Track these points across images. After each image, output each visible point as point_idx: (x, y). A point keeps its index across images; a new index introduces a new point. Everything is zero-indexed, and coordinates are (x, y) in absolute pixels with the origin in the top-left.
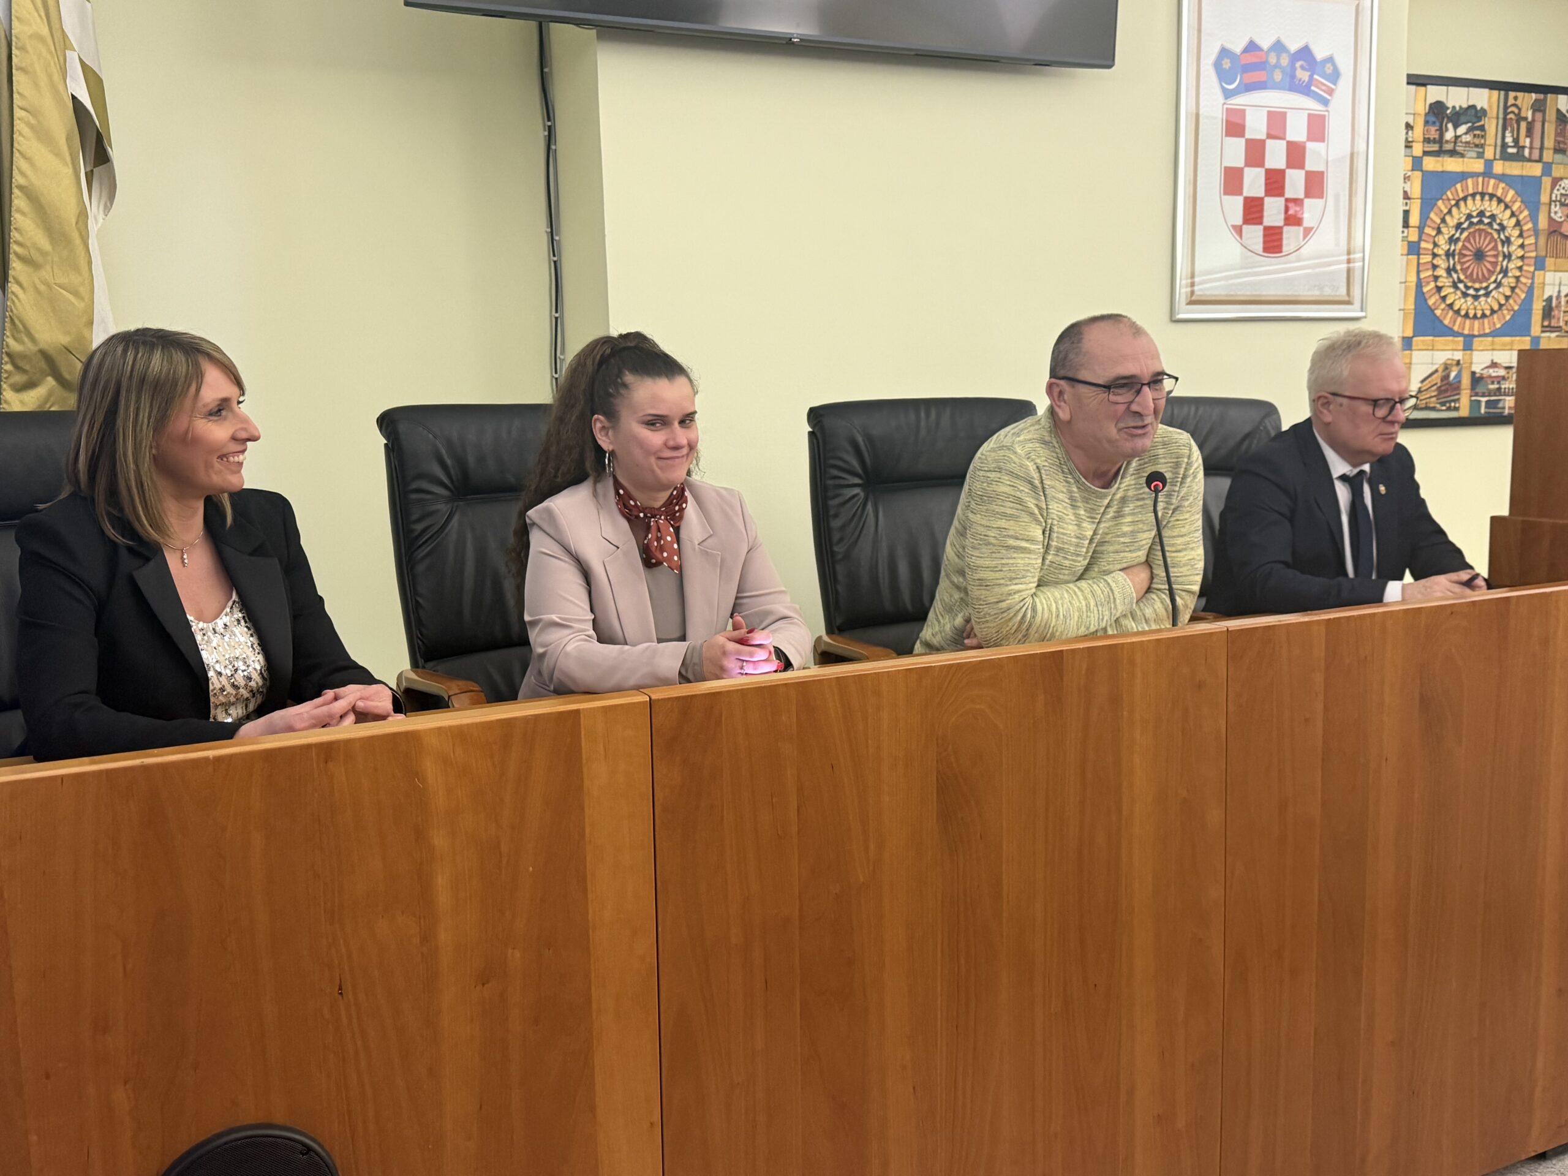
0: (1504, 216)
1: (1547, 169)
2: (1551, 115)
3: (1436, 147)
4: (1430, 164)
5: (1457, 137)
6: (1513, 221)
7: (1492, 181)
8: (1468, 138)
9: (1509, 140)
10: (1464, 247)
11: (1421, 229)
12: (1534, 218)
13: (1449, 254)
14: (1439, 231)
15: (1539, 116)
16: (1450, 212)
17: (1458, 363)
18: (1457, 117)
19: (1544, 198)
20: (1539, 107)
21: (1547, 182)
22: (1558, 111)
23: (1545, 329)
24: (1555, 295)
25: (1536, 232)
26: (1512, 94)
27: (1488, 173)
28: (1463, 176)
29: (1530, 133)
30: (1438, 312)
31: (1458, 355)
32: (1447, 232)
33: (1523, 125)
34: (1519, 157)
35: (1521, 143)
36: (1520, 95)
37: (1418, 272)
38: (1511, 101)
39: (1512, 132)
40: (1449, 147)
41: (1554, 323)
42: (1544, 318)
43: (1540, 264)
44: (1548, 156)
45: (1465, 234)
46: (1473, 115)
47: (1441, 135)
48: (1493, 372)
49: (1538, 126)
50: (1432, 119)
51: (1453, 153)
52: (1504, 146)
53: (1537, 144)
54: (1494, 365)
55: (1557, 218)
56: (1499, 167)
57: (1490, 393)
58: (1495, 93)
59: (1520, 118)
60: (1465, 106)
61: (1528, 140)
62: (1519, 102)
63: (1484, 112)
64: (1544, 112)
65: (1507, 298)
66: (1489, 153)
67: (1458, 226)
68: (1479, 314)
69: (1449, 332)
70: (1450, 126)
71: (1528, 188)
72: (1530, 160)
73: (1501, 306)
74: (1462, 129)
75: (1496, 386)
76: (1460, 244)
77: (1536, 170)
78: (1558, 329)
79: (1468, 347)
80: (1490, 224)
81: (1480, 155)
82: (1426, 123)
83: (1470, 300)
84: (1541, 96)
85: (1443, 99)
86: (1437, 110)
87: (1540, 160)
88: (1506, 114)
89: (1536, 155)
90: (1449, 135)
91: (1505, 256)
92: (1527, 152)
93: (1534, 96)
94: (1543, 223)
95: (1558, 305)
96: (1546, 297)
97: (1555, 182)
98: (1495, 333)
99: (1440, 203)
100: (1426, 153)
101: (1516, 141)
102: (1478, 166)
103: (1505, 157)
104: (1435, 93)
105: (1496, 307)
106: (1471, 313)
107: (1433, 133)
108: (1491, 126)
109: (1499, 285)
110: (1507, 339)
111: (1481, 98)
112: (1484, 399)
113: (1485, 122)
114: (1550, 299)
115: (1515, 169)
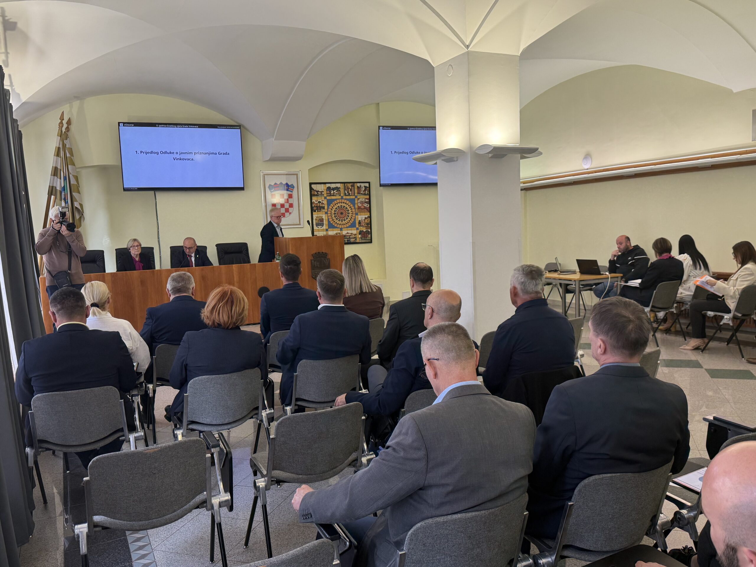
0: (347, 206)
1: (356, 197)
2: (356, 187)
3: (329, 195)
4: (328, 198)
5: (334, 193)
6: (349, 207)
7: (343, 200)
8: (337, 193)
9: (346, 192)
10: (338, 212)
11: (328, 209)
12: (354, 206)
13: (334, 213)
14: (332, 210)
15: (353, 187)
16: (334, 206)
17: (339, 233)
18: (334, 189)
19: (356, 202)
20: (353, 186)
21: (356, 199)
22: (357, 186)
23: (359, 226)
24: (361, 220)
25: (355, 209)
26: (346, 184)
27: (342, 198)
28: (336, 200)
29: (351, 190)
30: (333, 224)
31: (339, 232)
32: (333, 210)
33: (349, 189)
34: (349, 195)
35: (349, 193)
36: (348, 184)
37: (328, 217)
38: (346, 185)
39: (347, 191)
40: (332, 194)
41: (361, 225)
42: (359, 224)
43: (357, 214)
44: (356, 194)
45: (338, 210)
46: (337, 189)
47: (330, 193)
48: (348, 235)
49: (353, 189)
50: (328, 190)
51: (333, 195)
52: (345, 193)
53: (353, 192)
54: (348, 233)
55: (360, 206)
56: (344, 197)
57: (348, 238)
58: (342, 184)
59: (348, 188)
60: (335, 187)
61: (351, 192)
62: (348, 185)
63: (340, 188)
64: (354, 187)
65: (349, 221)
66: (342, 195)
67: (336, 208)
68: (343, 224)
69: (336, 227)
70: (332, 191)
71: (352, 201)
72: (352, 195)
73: (348, 222)
74: (335, 191)
75: (349, 237)
76: (337, 212)
77: (354, 197)
78: (363, 226)
79: (341, 229)
80: (344, 208)
81: (340, 195)
82: (327, 191)
83: (340, 222)
84: (353, 184)
85: (330, 186)
86: (329, 189)
87: (354, 195)
88: (345, 187)
89: (353, 194)
90: (332, 192)
91: (348, 213)
92: (351, 194)
93: (351, 184)
94: (356, 207)
95: (362, 222)
96: (359, 220)
97: (358, 199)
98: (347, 227)
99: (331, 205)
100: (327, 196)
101: (348, 192)
102: (340, 197)
103: (345, 195)
104: (328, 185)
105: (347, 223)
106: (341, 224)
107: (328, 192)
108: (342, 190)
109: (347, 219)
110: (351, 228)
111: (338, 185)
112: (346, 240)
113: (340, 189)
114: (360, 220)
115: (348, 197)
